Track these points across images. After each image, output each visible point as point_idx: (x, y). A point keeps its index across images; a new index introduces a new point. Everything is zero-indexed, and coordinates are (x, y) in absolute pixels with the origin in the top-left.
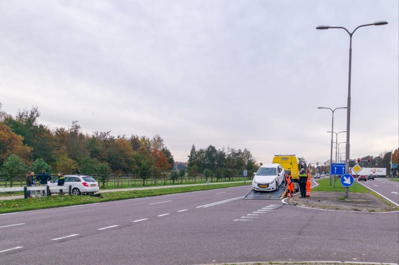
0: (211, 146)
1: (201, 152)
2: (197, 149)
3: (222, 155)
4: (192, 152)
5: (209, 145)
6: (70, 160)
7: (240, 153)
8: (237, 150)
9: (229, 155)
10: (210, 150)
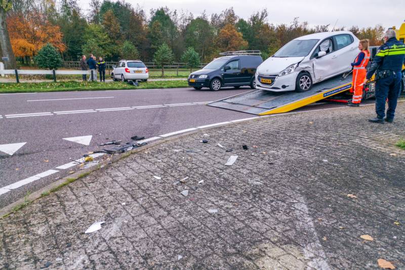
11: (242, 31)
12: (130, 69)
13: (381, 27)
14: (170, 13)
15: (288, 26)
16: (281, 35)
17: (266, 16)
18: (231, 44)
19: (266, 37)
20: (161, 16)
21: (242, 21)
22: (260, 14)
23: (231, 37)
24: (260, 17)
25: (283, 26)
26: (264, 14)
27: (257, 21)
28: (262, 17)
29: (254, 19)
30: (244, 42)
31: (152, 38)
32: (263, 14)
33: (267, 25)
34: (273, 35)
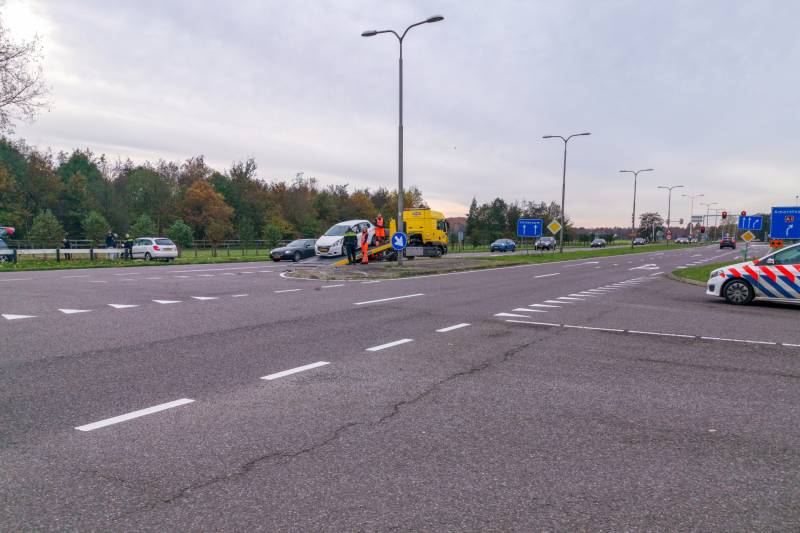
0: (498, 200)
1: (485, 207)
2: (480, 204)
3: (515, 212)
4: (472, 209)
5: (496, 198)
6: (285, 223)
7: (543, 208)
8: (538, 203)
9: (526, 211)
10: (498, 204)
11: (220, 190)
12: (160, 247)
13: (416, 190)
14: (95, 158)
15: (289, 185)
16: (281, 198)
17: (254, 168)
18: (206, 210)
19: (258, 201)
20: (79, 163)
21: (217, 176)
22: (245, 165)
23: (207, 200)
24: (244, 170)
25: (282, 185)
26: (251, 166)
27: (241, 177)
28: (247, 170)
29: (234, 172)
30: (227, 208)
31: (70, 199)
32: (249, 165)
33: (257, 182)
34: (269, 198)
